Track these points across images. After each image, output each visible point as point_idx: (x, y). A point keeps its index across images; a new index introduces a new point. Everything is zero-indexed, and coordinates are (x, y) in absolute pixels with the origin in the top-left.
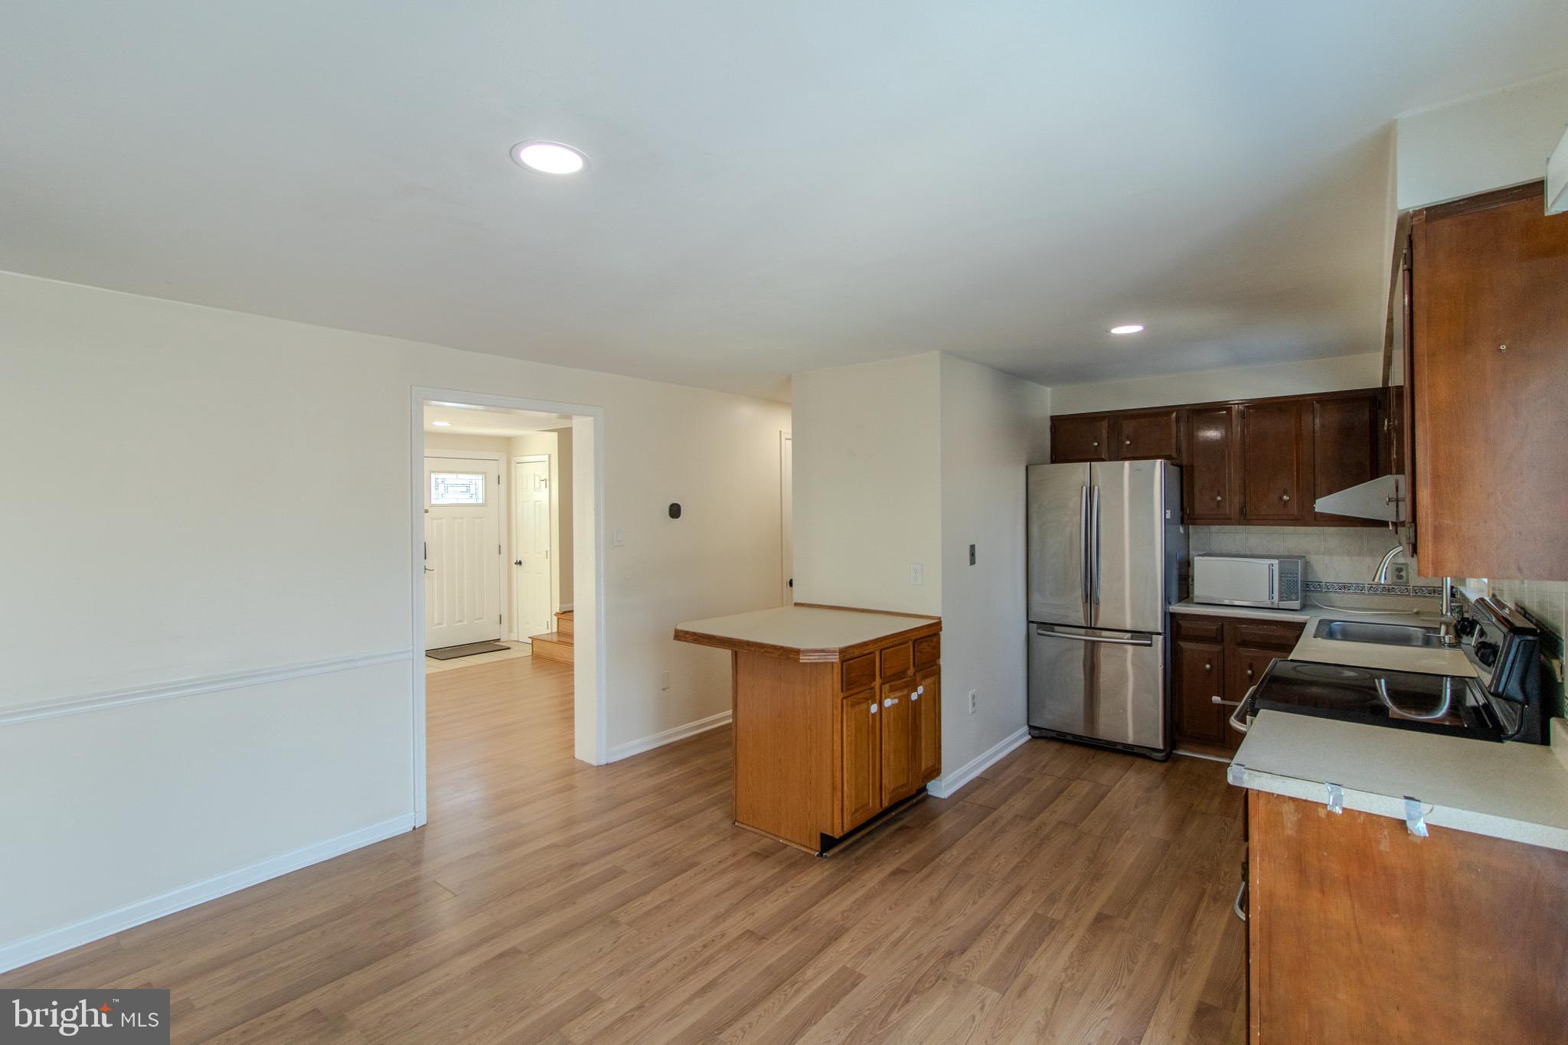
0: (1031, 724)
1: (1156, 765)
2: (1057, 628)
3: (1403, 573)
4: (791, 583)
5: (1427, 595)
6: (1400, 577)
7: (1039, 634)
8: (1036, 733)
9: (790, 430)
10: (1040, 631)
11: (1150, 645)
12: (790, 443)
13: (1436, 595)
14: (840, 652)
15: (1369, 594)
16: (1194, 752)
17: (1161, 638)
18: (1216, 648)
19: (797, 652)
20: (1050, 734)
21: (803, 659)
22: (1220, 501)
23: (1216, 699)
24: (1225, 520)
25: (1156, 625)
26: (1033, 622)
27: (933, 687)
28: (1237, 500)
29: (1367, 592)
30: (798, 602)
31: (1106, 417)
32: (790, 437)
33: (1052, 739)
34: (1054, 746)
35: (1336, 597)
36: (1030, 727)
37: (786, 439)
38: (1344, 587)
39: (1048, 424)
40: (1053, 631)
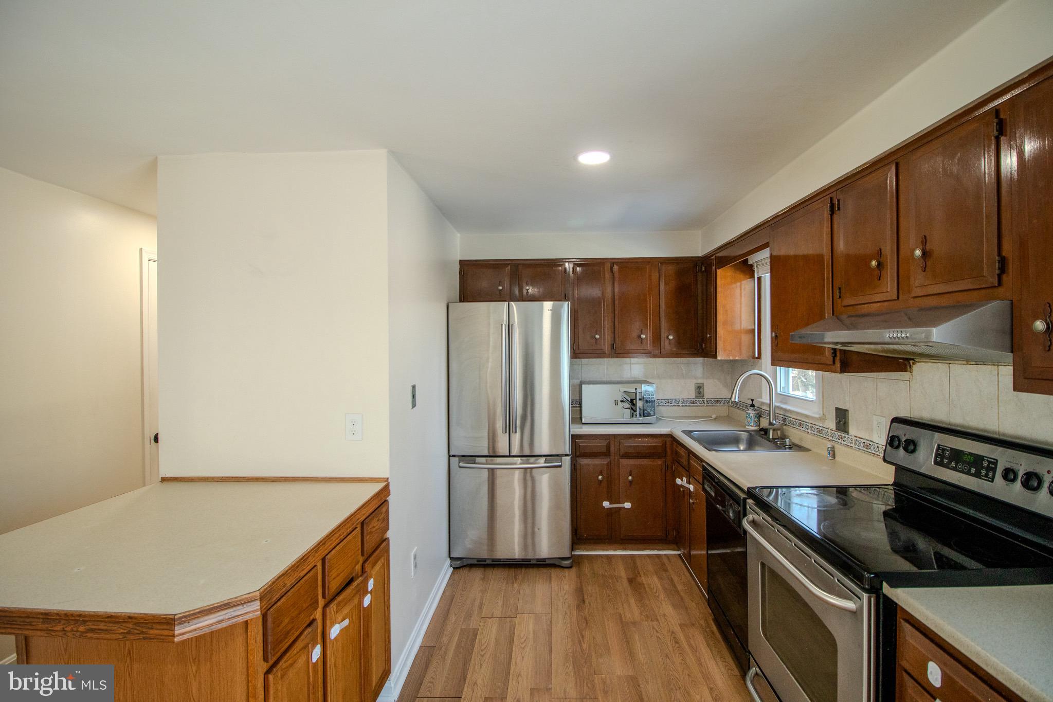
0: (451, 556)
1: (566, 572)
2: (478, 460)
3: (701, 390)
4: (156, 439)
5: (714, 404)
6: (699, 393)
7: (460, 467)
8: (458, 563)
9: (154, 249)
10: (461, 464)
11: (560, 466)
12: (154, 266)
13: (719, 404)
14: (261, 599)
15: (683, 406)
16: (587, 550)
17: (568, 458)
18: (605, 461)
19: (169, 622)
20: (470, 562)
21: (182, 632)
22: (599, 339)
23: (606, 504)
24: (600, 354)
25: (565, 448)
26: (454, 456)
27: (382, 570)
28: (608, 338)
29: (681, 405)
30: (169, 475)
31: (509, 264)
32: (155, 258)
33: (471, 566)
34: (478, 574)
35: (663, 410)
36: (451, 558)
37: (150, 260)
38: (668, 402)
39: (457, 267)
40: (475, 463)
